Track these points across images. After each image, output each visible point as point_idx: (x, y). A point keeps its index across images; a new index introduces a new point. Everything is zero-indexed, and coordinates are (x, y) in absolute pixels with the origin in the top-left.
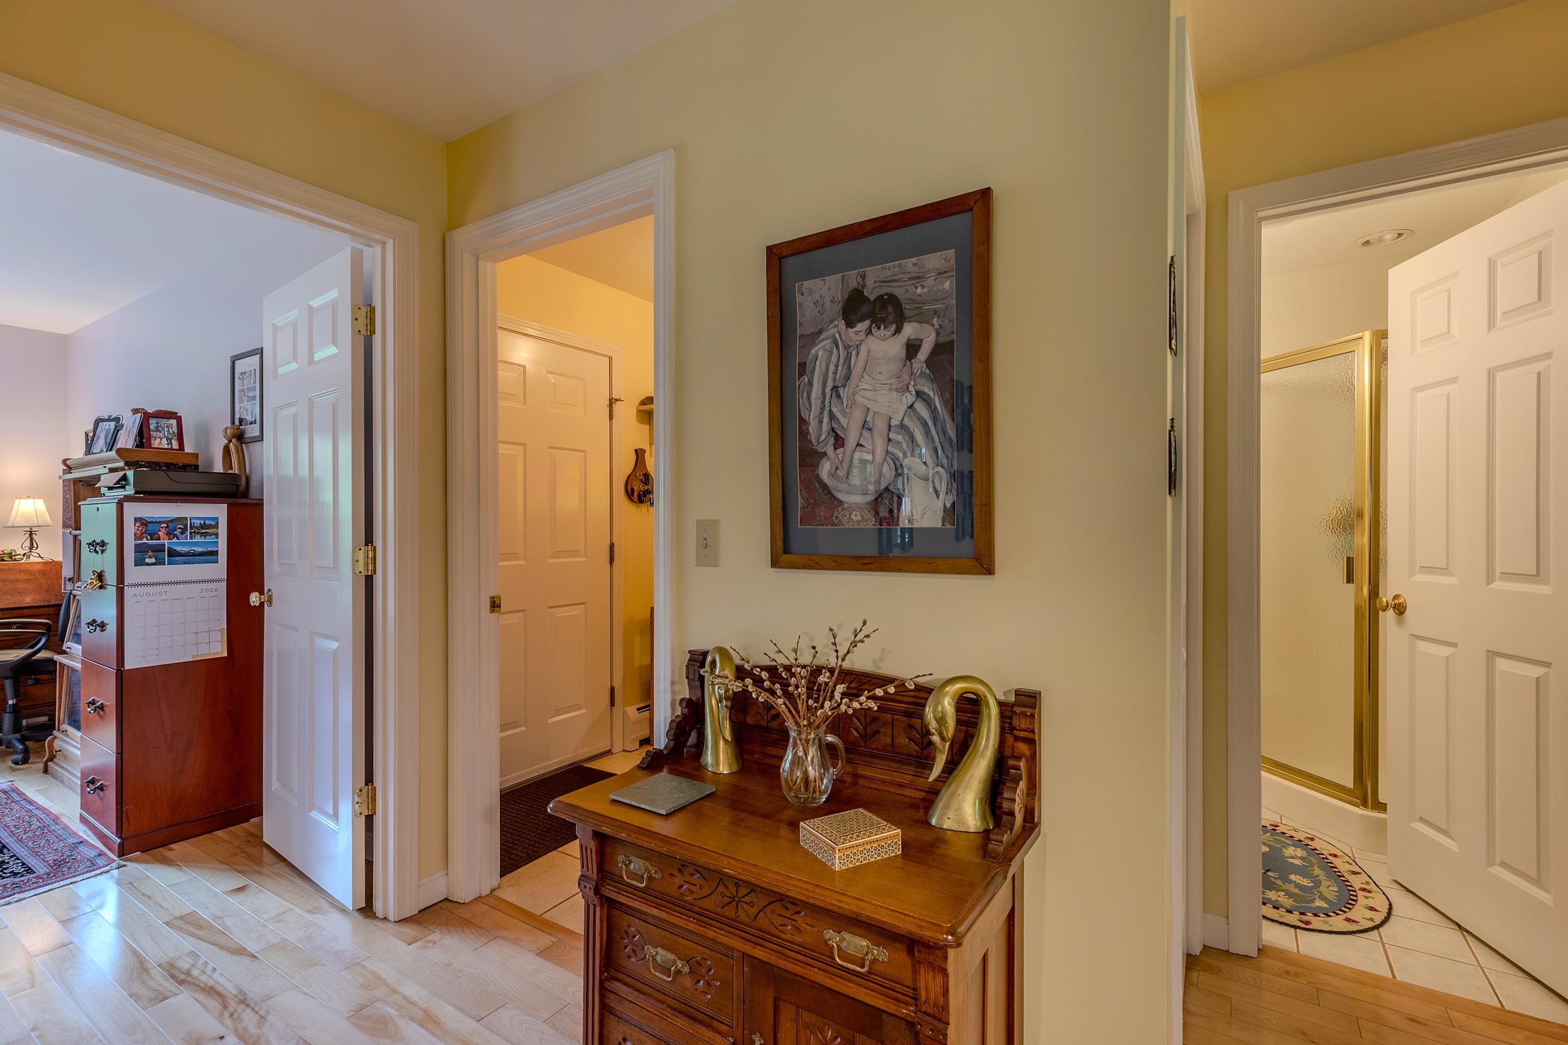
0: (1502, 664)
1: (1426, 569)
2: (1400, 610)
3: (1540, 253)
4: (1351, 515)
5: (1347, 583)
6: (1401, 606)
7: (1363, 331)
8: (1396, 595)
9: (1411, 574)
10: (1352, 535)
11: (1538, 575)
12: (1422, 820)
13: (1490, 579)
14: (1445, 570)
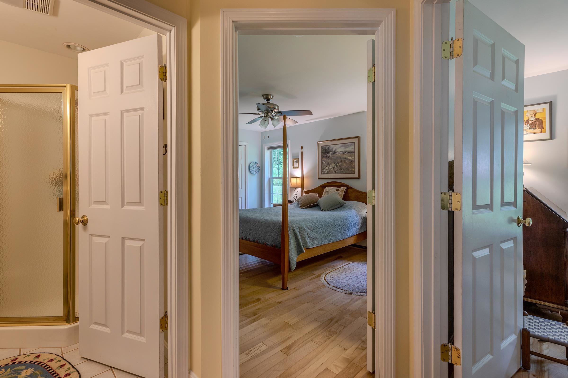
0: (128, 243)
1: (97, 202)
2: (85, 223)
3: (139, 64)
4: (61, 176)
5: (59, 211)
6: (85, 221)
7: (66, 83)
8: (83, 216)
9: (90, 205)
10: (62, 186)
11: (140, 202)
12: (95, 323)
13: (122, 206)
14: (104, 202)
